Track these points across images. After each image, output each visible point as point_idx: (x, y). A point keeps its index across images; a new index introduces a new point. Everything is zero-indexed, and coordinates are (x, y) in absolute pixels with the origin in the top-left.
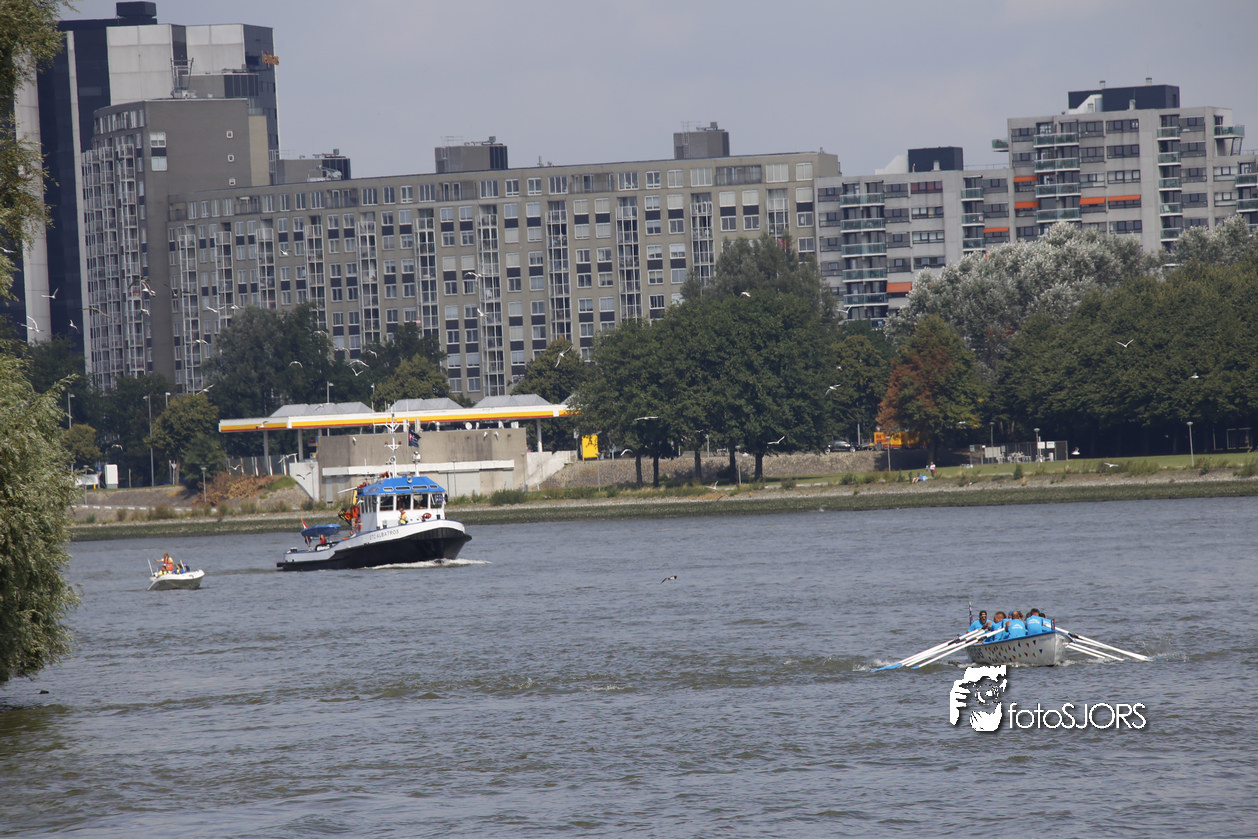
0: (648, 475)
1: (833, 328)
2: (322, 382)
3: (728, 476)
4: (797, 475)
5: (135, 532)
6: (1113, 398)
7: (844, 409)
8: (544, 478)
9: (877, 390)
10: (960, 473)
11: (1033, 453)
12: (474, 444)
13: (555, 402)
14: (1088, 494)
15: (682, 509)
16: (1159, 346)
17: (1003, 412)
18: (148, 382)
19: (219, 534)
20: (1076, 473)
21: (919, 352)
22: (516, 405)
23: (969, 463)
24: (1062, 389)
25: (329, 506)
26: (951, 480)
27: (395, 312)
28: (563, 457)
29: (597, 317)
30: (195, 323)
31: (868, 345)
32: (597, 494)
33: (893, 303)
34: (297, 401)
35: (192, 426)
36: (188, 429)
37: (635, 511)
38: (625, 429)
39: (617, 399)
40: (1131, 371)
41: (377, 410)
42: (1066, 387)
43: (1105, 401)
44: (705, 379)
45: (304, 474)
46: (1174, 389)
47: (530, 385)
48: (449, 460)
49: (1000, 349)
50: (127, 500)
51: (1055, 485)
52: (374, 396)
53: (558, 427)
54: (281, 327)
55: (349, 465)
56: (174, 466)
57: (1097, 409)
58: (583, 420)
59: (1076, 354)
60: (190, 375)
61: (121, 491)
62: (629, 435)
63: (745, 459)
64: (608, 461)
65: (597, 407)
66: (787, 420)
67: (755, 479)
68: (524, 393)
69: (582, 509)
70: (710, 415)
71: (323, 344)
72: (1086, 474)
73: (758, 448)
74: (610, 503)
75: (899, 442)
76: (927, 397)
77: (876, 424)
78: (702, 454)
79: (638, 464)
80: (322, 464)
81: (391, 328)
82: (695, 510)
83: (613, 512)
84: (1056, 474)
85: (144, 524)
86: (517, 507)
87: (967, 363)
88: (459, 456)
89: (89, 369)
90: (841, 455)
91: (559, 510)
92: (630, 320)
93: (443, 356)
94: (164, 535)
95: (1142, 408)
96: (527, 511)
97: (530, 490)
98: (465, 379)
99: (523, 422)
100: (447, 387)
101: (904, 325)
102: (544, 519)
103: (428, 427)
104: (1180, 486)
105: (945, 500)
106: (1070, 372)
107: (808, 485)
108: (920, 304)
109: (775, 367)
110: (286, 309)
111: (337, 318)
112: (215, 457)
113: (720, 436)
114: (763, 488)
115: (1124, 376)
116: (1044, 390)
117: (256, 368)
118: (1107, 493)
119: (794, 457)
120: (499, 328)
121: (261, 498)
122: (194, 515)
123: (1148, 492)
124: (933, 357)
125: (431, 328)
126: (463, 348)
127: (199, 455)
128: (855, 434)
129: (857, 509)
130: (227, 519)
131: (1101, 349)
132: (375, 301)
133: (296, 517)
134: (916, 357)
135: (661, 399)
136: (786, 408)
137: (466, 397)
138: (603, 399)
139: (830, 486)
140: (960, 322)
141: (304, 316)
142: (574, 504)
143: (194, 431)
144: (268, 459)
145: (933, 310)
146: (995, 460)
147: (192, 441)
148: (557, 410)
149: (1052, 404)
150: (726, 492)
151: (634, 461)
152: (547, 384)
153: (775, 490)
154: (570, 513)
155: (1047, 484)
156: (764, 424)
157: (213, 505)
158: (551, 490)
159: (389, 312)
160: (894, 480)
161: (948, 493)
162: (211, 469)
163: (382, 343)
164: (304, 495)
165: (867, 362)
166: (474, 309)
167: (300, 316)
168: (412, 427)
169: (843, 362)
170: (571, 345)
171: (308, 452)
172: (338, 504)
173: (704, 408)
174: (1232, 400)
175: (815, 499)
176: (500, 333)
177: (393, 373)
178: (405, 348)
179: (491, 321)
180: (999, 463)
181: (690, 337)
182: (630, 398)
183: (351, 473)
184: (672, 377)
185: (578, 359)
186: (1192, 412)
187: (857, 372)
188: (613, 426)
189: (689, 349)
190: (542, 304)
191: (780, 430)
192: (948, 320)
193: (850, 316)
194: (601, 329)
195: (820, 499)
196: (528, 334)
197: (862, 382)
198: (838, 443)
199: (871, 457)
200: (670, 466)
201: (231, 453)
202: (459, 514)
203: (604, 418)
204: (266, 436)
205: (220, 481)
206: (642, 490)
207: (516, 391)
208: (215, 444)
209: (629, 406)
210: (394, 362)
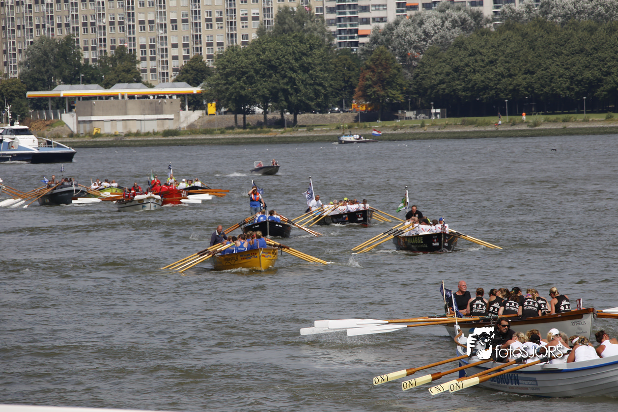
0: (240, 122)
1: (332, 51)
2: (78, 73)
3: (280, 124)
4: (314, 124)
6: (468, 88)
7: (337, 92)
8: (189, 123)
9: (354, 82)
10: (394, 124)
11: (430, 115)
12: (154, 106)
13: (194, 86)
14: (457, 135)
15: (258, 140)
16: (491, 62)
17: (415, 93)
20: (451, 125)
21: (375, 63)
22: (175, 87)
23: (398, 119)
24: (444, 83)
25: (81, 135)
26: (390, 127)
27: (114, 40)
28: (198, 113)
29: (215, 44)
30: (14, 43)
31: (350, 61)
32: (215, 132)
33: (361, 40)
34: (65, 83)
35: (13, 94)
36: (11, 96)
37: (234, 141)
38: (229, 99)
39: (225, 84)
40: (477, 74)
41: (106, 89)
42: (446, 82)
43: (465, 89)
45: (69, 120)
46: (498, 84)
47: (182, 77)
48: (142, 114)
49: (415, 63)
51: (440, 131)
52: (104, 82)
53: (196, 99)
54: (57, 45)
55: (92, 115)
57: (460, 93)
58: (206, 94)
59: (451, 66)
60: (11, 69)
62: (230, 102)
63: (288, 115)
64: (220, 116)
65: (215, 88)
66: (311, 97)
67: (294, 126)
68: (179, 81)
69: (207, 139)
70: (271, 93)
71: (79, 55)
72: (456, 125)
73: (295, 110)
74: (221, 136)
75: (364, 109)
76: (380, 86)
77: (353, 99)
78: (267, 113)
79: (236, 118)
80: (78, 115)
81: (112, 48)
82: (264, 140)
83: (223, 141)
84: (441, 125)
86: (176, 138)
87: (398, 69)
88: (146, 112)
90: (336, 115)
91: (197, 139)
92: (232, 46)
93: (139, 62)
95: (481, 93)
96: (180, 140)
97: (182, 129)
98: (149, 73)
99: (178, 95)
100: (141, 78)
101: (367, 51)
102: (188, 144)
103: (131, 97)
104: (501, 131)
105: (387, 137)
106: (448, 74)
107: (319, 129)
108: (375, 40)
109: (305, 69)
110: (59, 37)
111: (86, 42)
112: (24, 110)
113: (276, 105)
114: (297, 130)
115: (473, 77)
116: (435, 83)
117: (44, 66)
118: (465, 135)
119: (312, 115)
120: (166, 49)
121: (47, 131)
123: (486, 134)
124: (382, 65)
125: (132, 48)
126: (148, 59)
127: (16, 109)
128: (344, 105)
131: (462, 64)
132: (105, 34)
133: (65, 140)
134: (373, 66)
136: (311, 91)
137: (149, 82)
138: (218, 84)
139: (330, 130)
140: (395, 50)
141: (69, 42)
142: (204, 137)
143: (14, 97)
144: (51, 111)
145: (381, 43)
146: (410, 118)
147: (13, 102)
148: (195, 90)
149: (439, 90)
150: (279, 132)
151: (233, 116)
152: (190, 77)
154: (202, 141)
155: (437, 130)
156: (299, 98)
158: (192, 129)
159: (111, 40)
160: (362, 127)
161: (389, 134)
162: (22, 115)
163: (109, 55)
164: (69, 130)
165: (349, 69)
166: (154, 39)
167: (67, 41)
168: (123, 97)
169: (337, 69)
170: (202, 58)
171: (71, 109)
172: (86, 134)
173: (268, 90)
174: (526, 89)
175: (323, 136)
176: (167, 51)
177: (114, 70)
178: (120, 58)
179: (163, 45)
180: (413, 119)
181: (261, 53)
182: (231, 84)
183: (92, 119)
184: (252, 73)
185: (205, 64)
186: (507, 95)
187: (344, 74)
188: (223, 98)
189: (262, 59)
190: (187, 37)
191: (307, 102)
192: (388, 48)
193: (340, 46)
194: (217, 50)
195: (325, 136)
196: (181, 52)
197: (346, 79)
198: (334, 108)
199: (351, 116)
200: (251, 119)
201: (31, 108)
202: (147, 141)
203: (218, 94)
204: (50, 100)
205: (26, 122)
206: (238, 130)
207: (175, 81)
208: (24, 103)
209: (231, 89)
210: (114, 65)
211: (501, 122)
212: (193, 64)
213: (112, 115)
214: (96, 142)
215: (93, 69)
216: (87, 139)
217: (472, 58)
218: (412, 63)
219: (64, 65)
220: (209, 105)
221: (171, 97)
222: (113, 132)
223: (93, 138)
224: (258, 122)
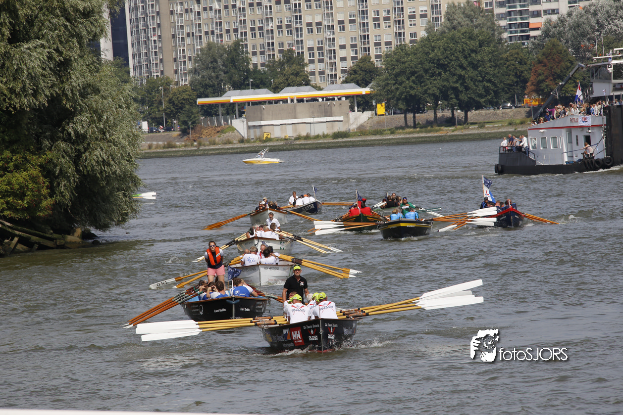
0: (410, 122)
1: (502, 46)
2: (247, 78)
3: (451, 122)
4: (486, 121)
5: (157, 155)
7: (509, 87)
8: (358, 125)
9: (526, 77)
12: (323, 108)
13: (363, 87)
15: (428, 139)
18: (161, 81)
19: (198, 155)
21: (547, 57)
22: (344, 88)
25: (252, 140)
27: (283, 43)
28: (368, 114)
29: (383, 44)
30: (184, 50)
31: (521, 55)
32: (385, 132)
33: (532, 33)
34: (235, 89)
35: (184, 102)
36: (182, 103)
37: (404, 141)
38: (398, 99)
39: (394, 84)
41: (275, 93)
44: (440, 74)
45: (239, 125)
47: (351, 78)
48: (311, 117)
49: (588, 55)
50: (152, 139)
52: (273, 86)
53: (365, 99)
54: (225, 51)
55: (261, 120)
56: (175, 122)
58: (376, 95)
60: (181, 77)
61: (149, 135)
62: (400, 102)
63: (459, 113)
64: (390, 116)
65: (384, 88)
66: (481, 94)
67: (464, 123)
68: (347, 83)
69: (378, 140)
70: (441, 92)
71: (247, 60)
73: (466, 107)
74: (391, 137)
75: (537, 103)
76: (551, 80)
77: (525, 94)
78: (437, 111)
79: (405, 117)
80: (248, 121)
81: (280, 51)
82: (434, 139)
83: (393, 141)
85: (161, 150)
86: (345, 139)
87: (572, 63)
88: (315, 115)
89: (132, 74)
90: (508, 111)
91: (366, 141)
92: (400, 45)
93: (306, 65)
94: (172, 157)
96: (350, 141)
97: (351, 131)
98: (317, 76)
99: (347, 97)
100: (309, 80)
101: (538, 44)
102: (358, 146)
103: (300, 100)
107: (491, 126)
108: (546, 33)
109: (475, 66)
110: (228, 43)
111: (254, 47)
112: (195, 117)
113: (446, 103)
114: (469, 128)
117: (214, 72)
119: (483, 112)
120: (334, 50)
121: (218, 137)
122: (185, 146)
124: (554, 60)
125: (300, 51)
126: (316, 61)
127: (187, 116)
128: (516, 99)
130: (202, 148)
132: (272, 38)
133: (236, 146)
134: (545, 60)
135: (416, 84)
136: (481, 88)
137: (318, 85)
138: (388, 84)
139: (502, 126)
140: (568, 42)
141: (237, 49)
142: (374, 138)
143: (184, 104)
144: (221, 118)
145: (553, 36)
147: (184, 109)
148: (364, 91)
150: (450, 130)
152: (359, 78)
154: (372, 142)
156: (469, 96)
157: (195, 141)
158: (362, 130)
159: (279, 43)
162: (193, 123)
163: (277, 59)
164: (239, 135)
165: (520, 63)
166: (322, 41)
167: (235, 46)
168: (292, 100)
169: (508, 63)
170: (371, 58)
171: (241, 114)
172: (257, 140)
173: (438, 88)
175: (495, 133)
176: (334, 53)
177: (282, 74)
178: (288, 61)
179: (331, 47)
181: (431, 52)
182: (401, 84)
183: (262, 124)
184: (422, 72)
185: (374, 65)
187: (516, 68)
188: (393, 98)
189: (430, 58)
190: (355, 38)
191: (477, 99)
192: (561, 41)
193: (511, 41)
194: (385, 50)
195: (498, 133)
196: (349, 53)
197: (518, 73)
198: (506, 104)
199: (523, 111)
200: (421, 117)
201: (203, 115)
202: (316, 143)
203: (388, 95)
204: (220, 106)
205: (198, 129)
206: (408, 130)
207: (343, 82)
208: (195, 111)
209: (401, 88)
210: (283, 69)
212: (361, 65)
213: (282, 119)
215: (262, 74)
216: (257, 144)
218: (585, 55)
219: (233, 71)
220: (379, 106)
222: (283, 137)
223: (263, 143)
224: (427, 121)
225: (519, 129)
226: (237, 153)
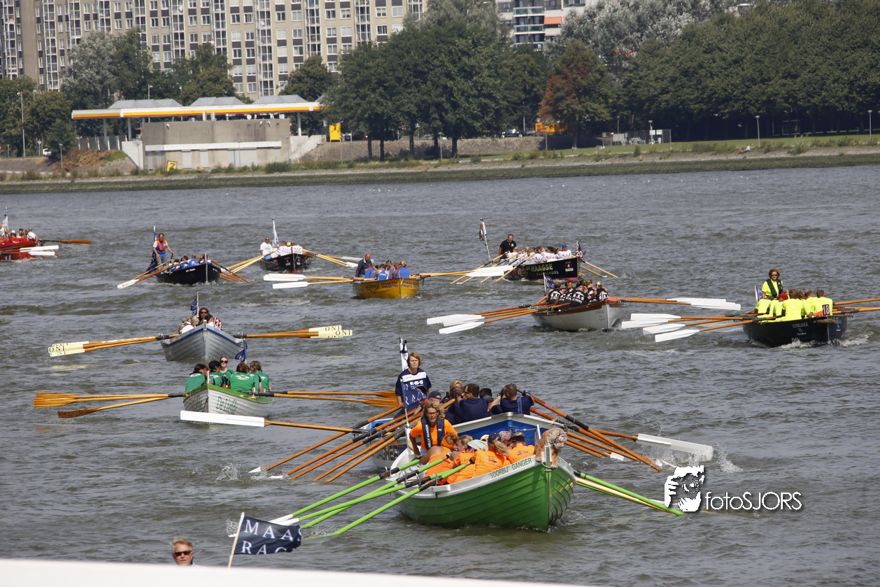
0: (376, 152)
1: (506, 49)
2: (144, 83)
3: (433, 153)
4: (482, 153)
5: (11, 189)
6: (703, 98)
7: (515, 106)
8: (303, 154)
9: (538, 93)
10: (596, 152)
11: (648, 138)
12: (253, 129)
13: (310, 101)
14: (686, 167)
15: (401, 177)
16: (736, 62)
17: (626, 109)
18: (20, 83)
19: (72, 191)
20: (678, 152)
21: (568, 66)
22: (283, 102)
23: (602, 145)
24: (667, 93)
25: (150, 172)
26: (590, 157)
27: (196, 35)
28: (316, 139)
29: (339, 40)
30: (53, 41)
31: (532, 62)
32: (340, 166)
33: (549, 32)
34: (127, 98)
35: (53, 114)
36: (50, 116)
37: (367, 178)
38: (360, 119)
39: (354, 99)
40: (716, 79)
41: (184, 105)
42: (670, 91)
43: (698, 100)
44: (416, 84)
45: (132, 150)
46: (746, 92)
47: (293, 88)
48: (235, 141)
49: (625, 64)
50: (6, 166)
51: (663, 161)
52: (182, 95)
53: (312, 118)
54: (115, 43)
55: (164, 143)
56: (40, 142)
57: (692, 106)
58: (330, 113)
59: (677, 68)
60: (50, 79)
61: (2, 160)
62: (362, 123)
63: (444, 141)
64: (348, 143)
65: (340, 104)
66: (476, 114)
67: (452, 156)
68: (288, 94)
69: (330, 176)
70: (420, 110)
71: (147, 59)
72: (685, 153)
73: (454, 133)
74: (349, 172)
75: (553, 130)
76: (574, 98)
77: (537, 117)
78: (414, 138)
79: (370, 145)
80: (145, 143)
81: (193, 47)
82: (410, 177)
83: (352, 178)
84: (663, 153)
85: (19, 183)
86: (284, 174)
87: (602, 73)
88: (242, 138)
90: (513, 139)
91: (314, 177)
92: (363, 43)
93: (230, 67)
94: (34, 192)
95: (722, 106)
96: (291, 177)
97: (292, 163)
98: (246, 84)
99: (287, 114)
100: (234, 89)
101: (557, 47)
102: (303, 184)
103: (221, 117)
104: (750, 161)
105: (586, 171)
106: (673, 80)
107: (489, 160)
108: (568, 32)
109: (468, 74)
110: (118, 32)
111: (155, 39)
112: (68, 136)
113: (426, 127)
114: (458, 162)
115: (710, 83)
116: (656, 93)
117: (98, 73)
118: (699, 166)
119: (479, 140)
120: (270, 48)
121: (102, 166)
122: (54, 177)
123: (728, 165)
124: (578, 69)
125: (222, 47)
126: (244, 62)
127: (58, 135)
128: (525, 125)
129: (523, 177)
130: (78, 181)
131: (695, 64)
132: (182, 27)
133: (127, 180)
134: (565, 70)
135: (386, 99)
136: (475, 106)
137: (246, 96)
138: (346, 98)
139: (505, 161)
140: (597, 46)
141: (132, 38)
142: (324, 173)
143: (54, 118)
144: (106, 139)
145: (578, 36)
146: (620, 143)
147: (54, 125)
148: (312, 106)
149: (660, 104)
150: (432, 165)
151: (366, 142)
152: (305, 88)
153: (466, 164)
154: (321, 179)
155: (657, 160)
156: (458, 116)
157: (67, 170)
158: (307, 162)
159: (192, 35)
160: (550, 157)
161: (588, 166)
162: (67, 144)
163: (187, 57)
164: (133, 165)
165: (531, 74)
166: (252, 34)
167: (129, 37)
168: (209, 117)
169: (514, 73)
170: (321, 60)
171: (135, 134)
172: (157, 171)
173: (416, 105)
174: (786, 100)
175: (495, 170)
176: (270, 51)
177: (195, 78)
178: (204, 61)
179: (264, 43)
180: (623, 145)
181: (405, 54)
182: (364, 97)
183: (165, 149)
184: (393, 82)
185: (326, 70)
186: (759, 109)
187: (524, 80)
188: (352, 118)
189: (405, 63)
190: (300, 31)
191: (470, 121)
192: (588, 44)
193: (518, 41)
194: (343, 48)
195: (498, 170)
196: (290, 52)
197: (528, 88)
198: (510, 130)
199: (533, 142)
200: (392, 146)
201: (79, 134)
202: (243, 179)
203: (345, 112)
204: (105, 122)
205: (72, 153)
206: (373, 163)
207: (283, 93)
208: (69, 127)
209: (364, 104)
210: (196, 71)
211: (749, 148)
212: (309, 69)
213: (194, 142)
214: (171, 181)
215: (167, 78)
216: (158, 177)
217: (709, 56)
218: (621, 64)
219: (125, 72)
221: (276, 117)
222: (195, 167)
223: (166, 176)
224: (401, 151)
225: (527, 166)
226: (128, 189)
